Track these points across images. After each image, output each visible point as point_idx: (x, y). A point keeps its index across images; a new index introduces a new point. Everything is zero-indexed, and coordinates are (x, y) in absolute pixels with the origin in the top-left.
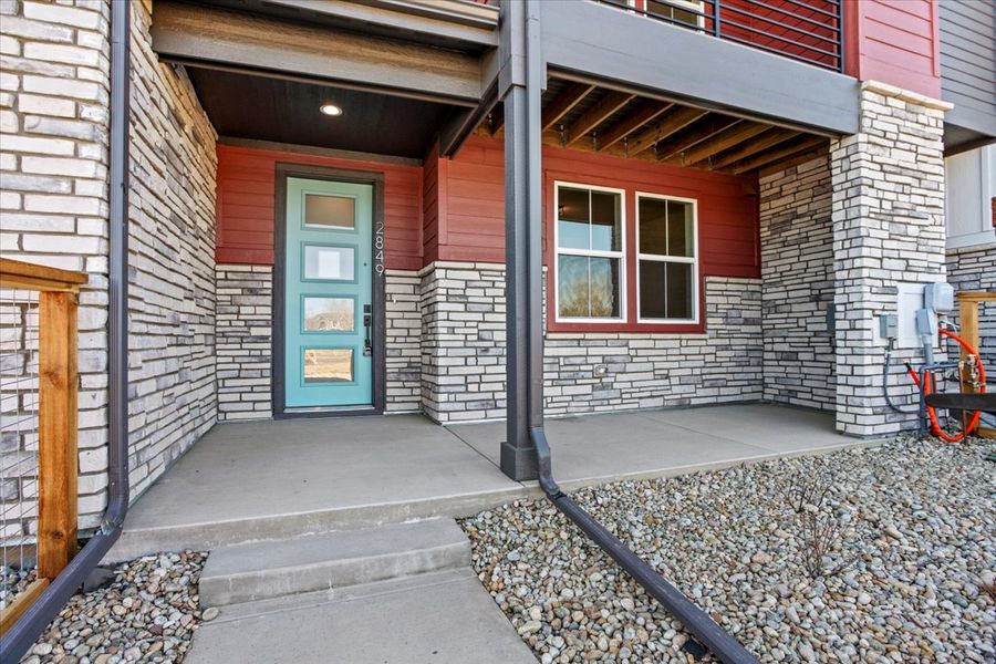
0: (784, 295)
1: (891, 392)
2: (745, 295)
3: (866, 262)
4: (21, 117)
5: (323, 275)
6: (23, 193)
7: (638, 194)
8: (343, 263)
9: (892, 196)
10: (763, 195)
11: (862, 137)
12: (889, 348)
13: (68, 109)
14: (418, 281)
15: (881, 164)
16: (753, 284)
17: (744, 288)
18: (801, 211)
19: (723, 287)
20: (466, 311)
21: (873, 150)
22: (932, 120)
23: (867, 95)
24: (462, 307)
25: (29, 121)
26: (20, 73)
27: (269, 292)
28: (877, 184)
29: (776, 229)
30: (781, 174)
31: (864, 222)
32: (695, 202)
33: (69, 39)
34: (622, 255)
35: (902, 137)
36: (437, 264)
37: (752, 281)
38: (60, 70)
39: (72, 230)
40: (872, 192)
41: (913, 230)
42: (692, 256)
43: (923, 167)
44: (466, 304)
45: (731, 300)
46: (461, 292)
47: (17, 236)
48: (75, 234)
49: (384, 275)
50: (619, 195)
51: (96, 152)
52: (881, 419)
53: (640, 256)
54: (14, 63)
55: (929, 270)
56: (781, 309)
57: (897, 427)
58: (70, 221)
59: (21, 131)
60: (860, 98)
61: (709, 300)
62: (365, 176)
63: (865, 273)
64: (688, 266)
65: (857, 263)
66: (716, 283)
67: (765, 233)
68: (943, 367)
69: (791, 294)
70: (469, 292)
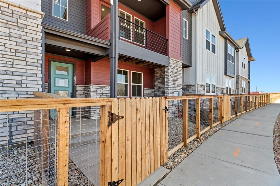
0: (158, 92)
1: (173, 110)
2: (152, 92)
3: (170, 88)
4: (27, 62)
5: (60, 85)
6: (27, 76)
7: (132, 71)
8: (65, 82)
9: (174, 77)
10: (155, 72)
11: (169, 67)
12: (173, 103)
13: (36, 61)
14: (84, 88)
15: (172, 72)
16: (153, 90)
17: (151, 90)
18: (161, 76)
19: (147, 90)
20: (97, 95)
21: (171, 69)
22: (180, 64)
23: (170, 60)
24: (96, 94)
25: (28, 63)
26: (26, 54)
27: (47, 89)
28: (172, 75)
29: (157, 79)
30: (158, 69)
31: (169, 82)
32: (142, 73)
33: (36, 48)
34: (128, 84)
35: (176, 67)
36: (91, 85)
37: (153, 89)
38: (34, 54)
39: (36, 83)
40: (171, 76)
41: (177, 83)
42: (142, 84)
43: (179, 72)
44: (97, 93)
45: (149, 93)
46: (96, 91)
47: (26, 84)
48: (37, 84)
49: (76, 86)
50: (128, 71)
51: (40, 69)
52: (171, 115)
53: (132, 84)
54: (26, 52)
55: (179, 90)
56: (158, 95)
57: (174, 116)
58: (36, 82)
59: (27, 65)
60: (169, 60)
61: (145, 93)
62: (71, 63)
63: (169, 90)
64: (141, 86)
65: (168, 88)
66: (146, 90)
67: (155, 80)
68: (180, 106)
69: (160, 92)
70: (97, 91)
